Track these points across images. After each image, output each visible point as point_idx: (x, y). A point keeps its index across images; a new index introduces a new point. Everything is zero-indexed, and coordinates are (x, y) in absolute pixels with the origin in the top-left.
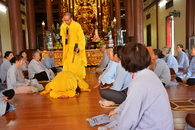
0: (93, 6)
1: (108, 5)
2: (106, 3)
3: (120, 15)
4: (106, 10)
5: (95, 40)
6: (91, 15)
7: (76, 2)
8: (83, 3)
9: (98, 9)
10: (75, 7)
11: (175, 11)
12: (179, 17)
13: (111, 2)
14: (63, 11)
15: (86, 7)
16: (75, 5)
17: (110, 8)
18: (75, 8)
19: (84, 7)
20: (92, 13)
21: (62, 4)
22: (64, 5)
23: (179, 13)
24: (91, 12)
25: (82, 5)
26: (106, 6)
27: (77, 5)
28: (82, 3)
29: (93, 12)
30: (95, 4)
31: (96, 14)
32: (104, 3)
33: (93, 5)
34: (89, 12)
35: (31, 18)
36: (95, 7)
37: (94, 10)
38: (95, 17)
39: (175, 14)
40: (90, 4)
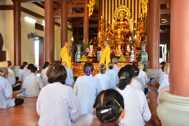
0: (129, 21)
1: (144, 20)
2: (141, 18)
4: (141, 25)
5: (118, 55)
6: (126, 30)
7: (114, 18)
8: (120, 18)
9: (134, 24)
10: (112, 22)
14: (100, 26)
16: (113, 20)
21: (100, 20)
25: (119, 20)
26: (142, 21)
27: (114, 20)
28: (119, 18)
29: (129, 27)
30: (132, 20)
32: (140, 19)
34: (125, 27)
37: (131, 25)
38: (130, 32)
40: (126, 20)
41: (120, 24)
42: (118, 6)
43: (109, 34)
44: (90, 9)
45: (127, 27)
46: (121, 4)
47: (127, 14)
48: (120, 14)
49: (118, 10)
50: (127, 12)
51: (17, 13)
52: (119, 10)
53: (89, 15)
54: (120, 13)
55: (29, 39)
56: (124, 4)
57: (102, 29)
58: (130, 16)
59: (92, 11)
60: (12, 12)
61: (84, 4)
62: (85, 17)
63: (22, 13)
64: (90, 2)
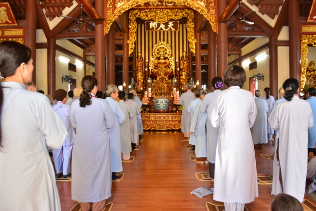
1: (187, 59)
2: (185, 57)
3: (201, 69)
4: (185, 65)
5: (177, 102)
6: (169, 70)
7: (153, 55)
8: (160, 56)
9: (175, 62)
10: (150, 60)
11: (259, 74)
12: (263, 80)
13: (190, 56)
15: (163, 61)
16: (151, 58)
17: (189, 63)
18: (151, 62)
19: (161, 61)
20: (170, 68)
21: (138, 58)
22: (139, 58)
23: (263, 76)
24: (169, 66)
25: (159, 58)
26: (185, 60)
27: (153, 58)
28: (158, 56)
30: (173, 58)
31: (174, 69)
32: (183, 57)
33: (171, 58)
34: (166, 66)
35: (111, 78)
36: (172, 61)
37: (172, 64)
38: (172, 72)
39: (259, 77)
40: (167, 58)
41: (160, 63)
42: (156, 43)
43: (162, 78)
44: (130, 45)
45: (168, 66)
46: (160, 39)
47: (168, 51)
48: (160, 52)
49: (157, 46)
50: (167, 49)
51: (52, 52)
52: (159, 47)
53: (130, 53)
54: (161, 50)
55: (63, 82)
56: (164, 40)
57: (139, 68)
58: (171, 53)
59: (133, 48)
60: (45, 51)
61: (123, 39)
62: (124, 55)
63: (57, 52)
64: (131, 38)
